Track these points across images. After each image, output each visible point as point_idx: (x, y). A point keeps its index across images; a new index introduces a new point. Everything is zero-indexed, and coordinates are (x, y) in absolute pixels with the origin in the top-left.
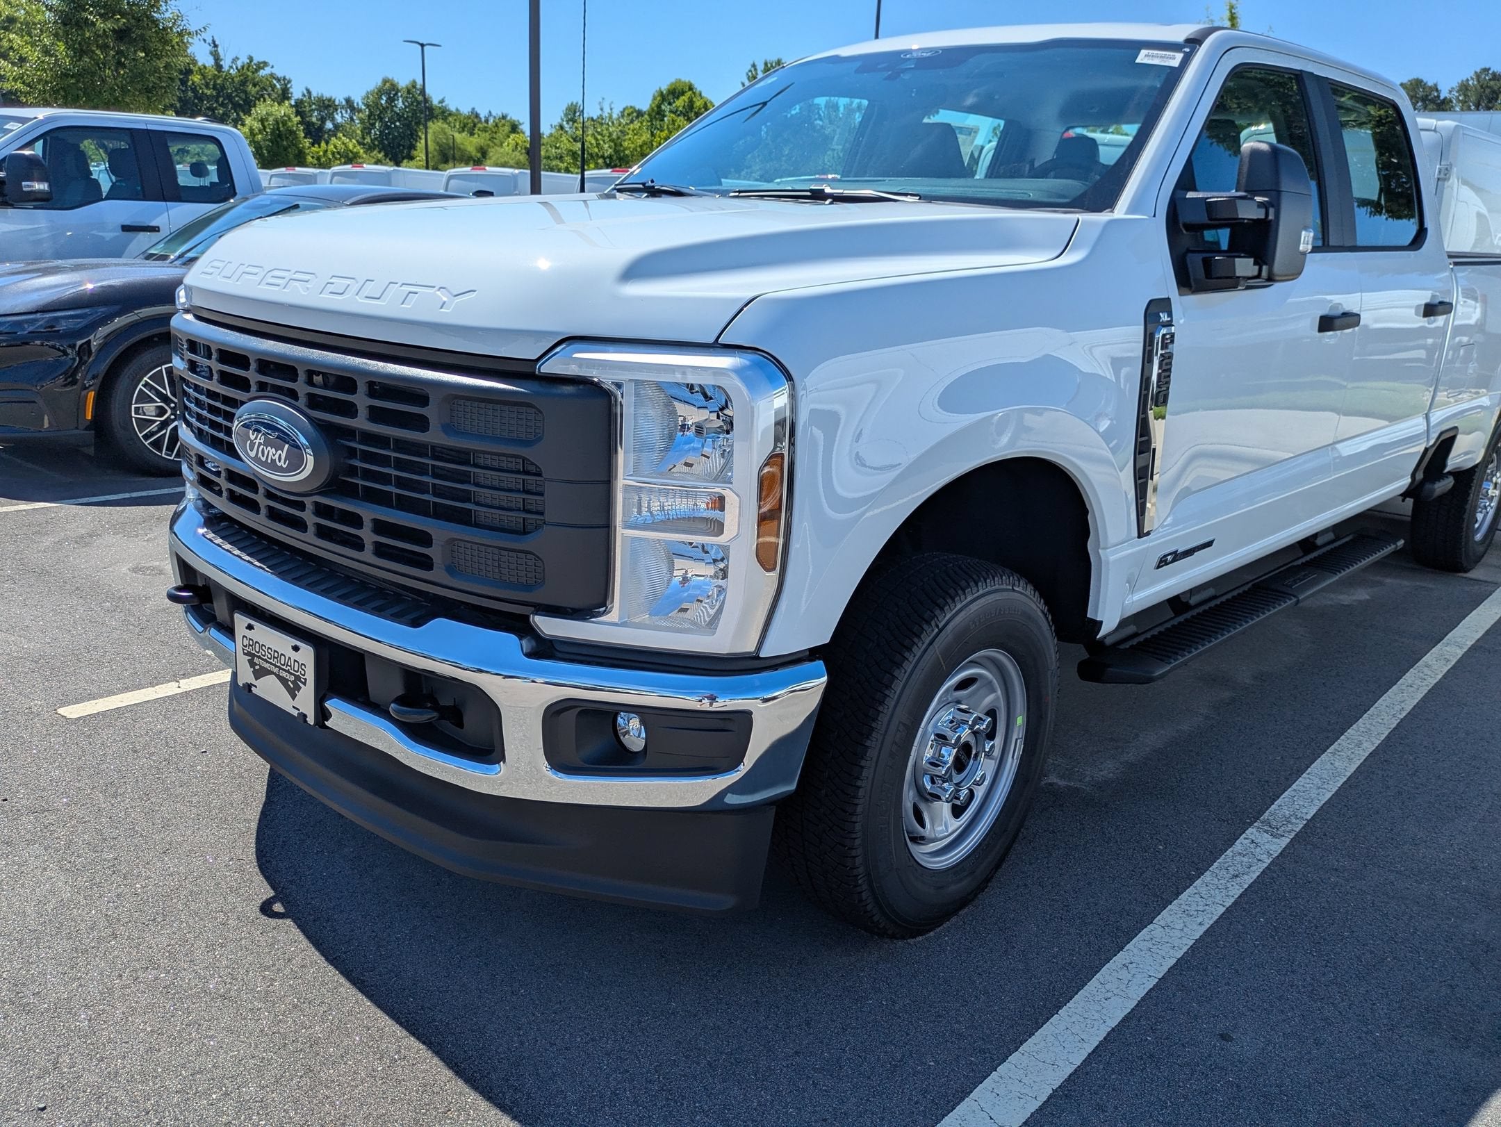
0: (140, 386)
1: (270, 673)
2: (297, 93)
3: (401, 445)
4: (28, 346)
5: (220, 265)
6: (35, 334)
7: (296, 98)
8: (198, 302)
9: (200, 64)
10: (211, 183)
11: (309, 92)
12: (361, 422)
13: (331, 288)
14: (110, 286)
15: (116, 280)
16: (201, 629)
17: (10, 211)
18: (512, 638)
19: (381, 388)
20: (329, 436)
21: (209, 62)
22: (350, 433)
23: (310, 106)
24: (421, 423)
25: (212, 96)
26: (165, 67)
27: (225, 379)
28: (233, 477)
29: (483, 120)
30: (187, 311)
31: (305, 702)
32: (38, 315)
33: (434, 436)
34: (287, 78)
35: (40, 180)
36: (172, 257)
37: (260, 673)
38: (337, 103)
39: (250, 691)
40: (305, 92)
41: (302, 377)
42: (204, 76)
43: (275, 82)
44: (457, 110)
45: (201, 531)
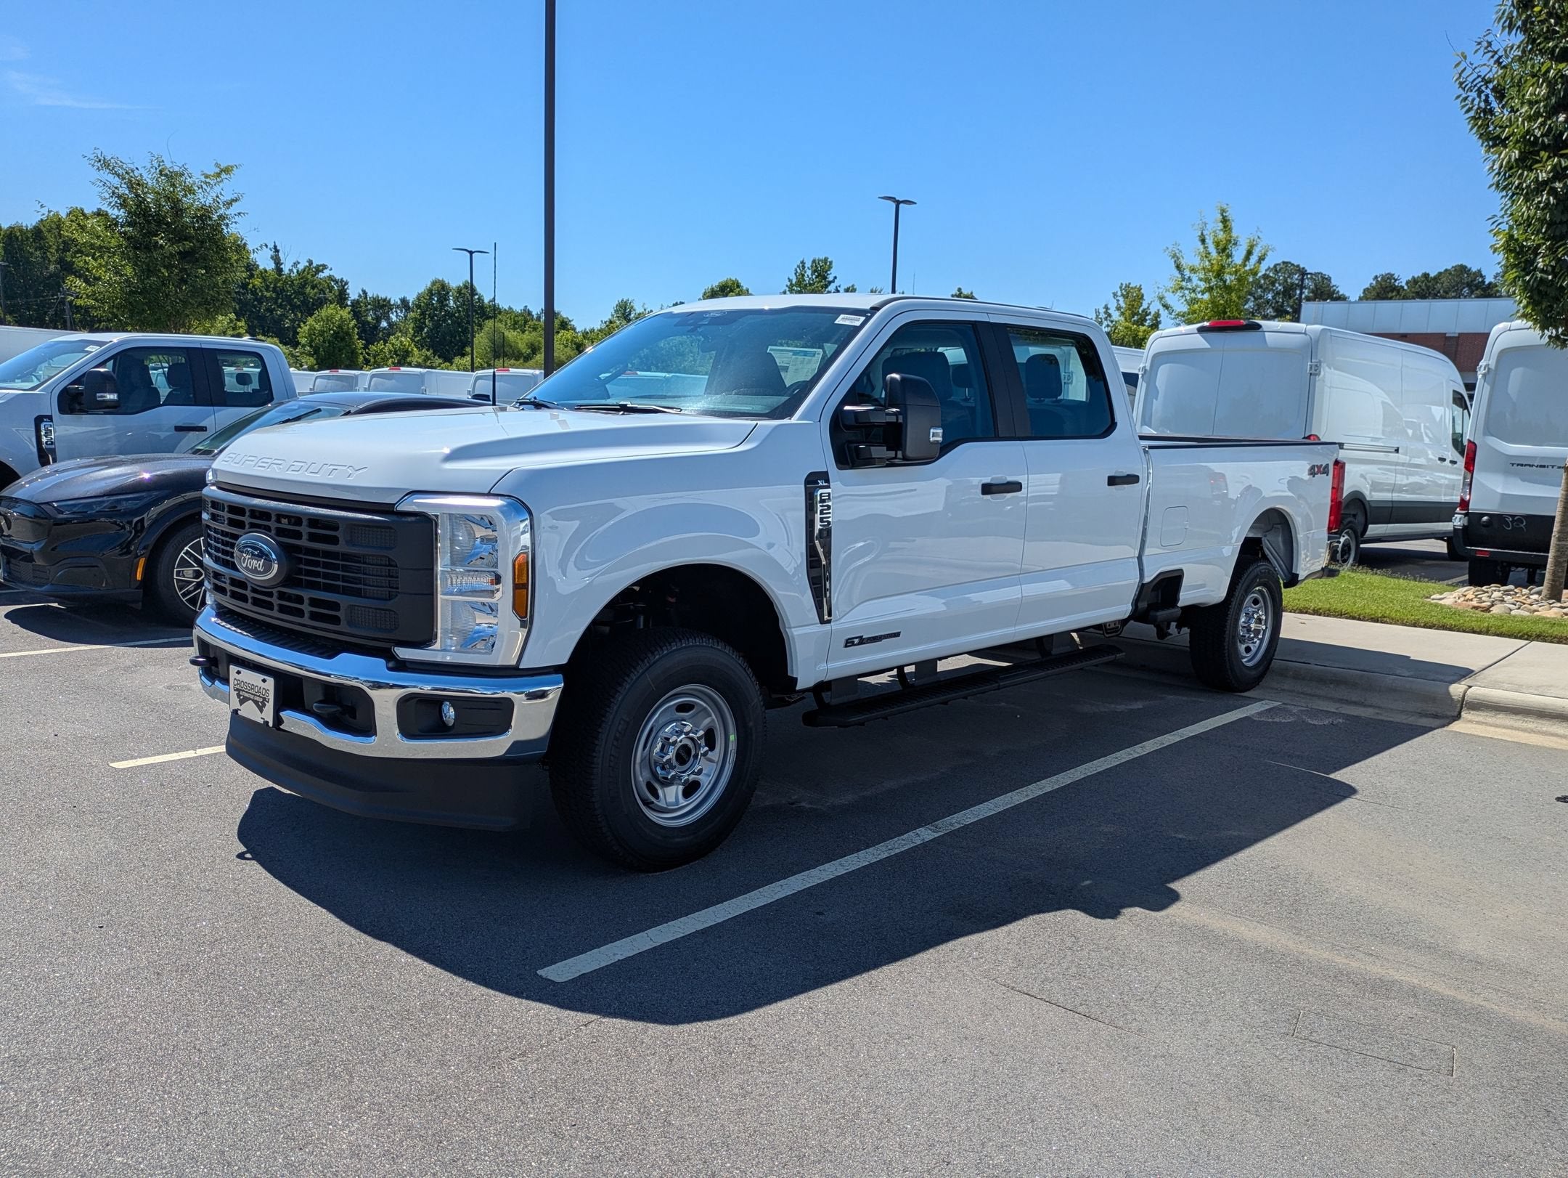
0: (182, 554)
1: (249, 699)
2: (353, 294)
3: (327, 554)
4: (94, 523)
5: (234, 456)
6: (101, 514)
7: (352, 298)
8: (220, 479)
9: (261, 268)
10: (253, 390)
11: (364, 292)
12: (304, 542)
13: (293, 468)
14: (163, 475)
15: (167, 471)
16: (210, 684)
17: (85, 417)
18: (382, 661)
19: (315, 521)
20: (288, 552)
21: (270, 266)
22: (298, 549)
23: (366, 306)
24: (334, 540)
25: (271, 298)
26: (224, 282)
27: (232, 523)
28: (234, 582)
29: (535, 317)
30: (213, 484)
31: (268, 715)
32: (105, 498)
33: (341, 548)
34: (345, 280)
35: (111, 392)
36: (216, 451)
37: (243, 701)
38: (392, 302)
39: (237, 713)
40: (361, 293)
41: (274, 518)
42: (264, 279)
43: (333, 283)
44: (510, 308)
45: (213, 619)
